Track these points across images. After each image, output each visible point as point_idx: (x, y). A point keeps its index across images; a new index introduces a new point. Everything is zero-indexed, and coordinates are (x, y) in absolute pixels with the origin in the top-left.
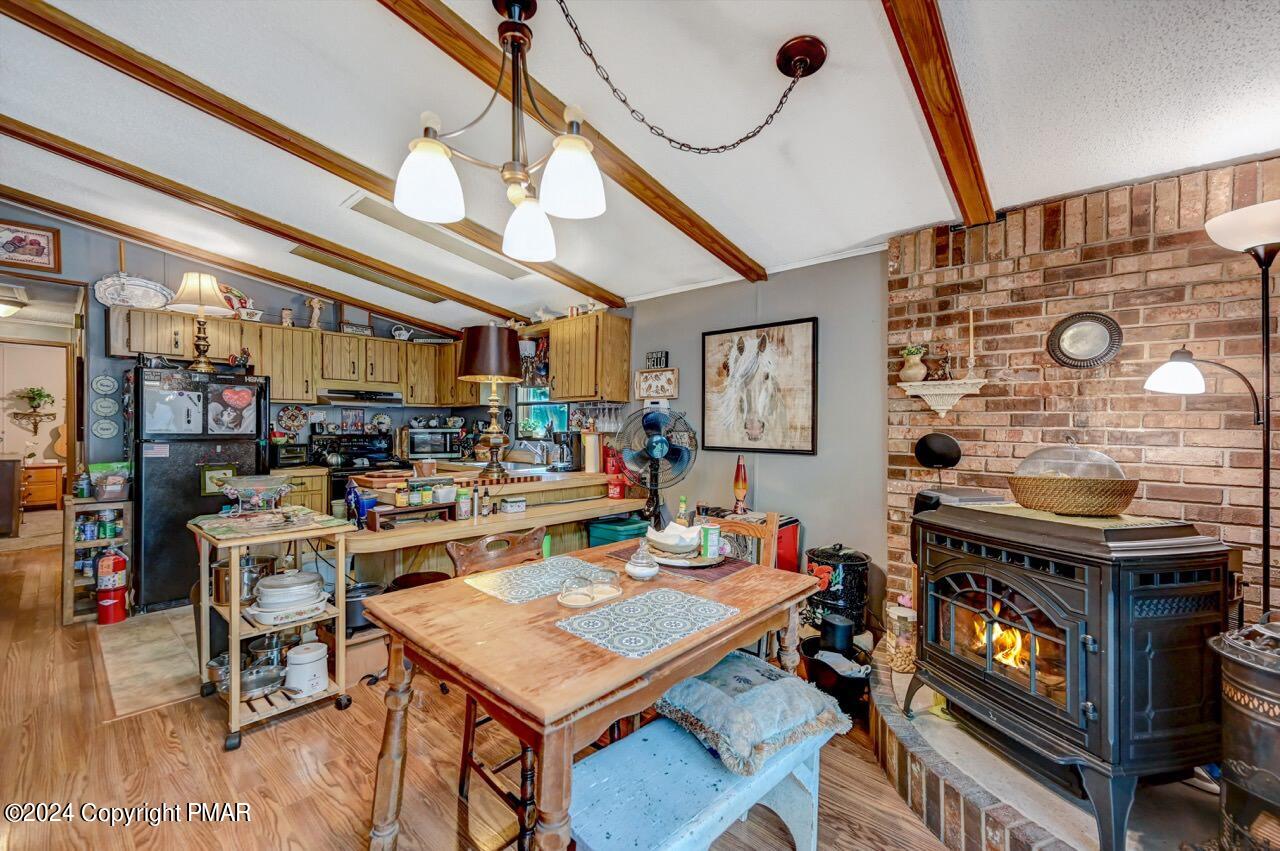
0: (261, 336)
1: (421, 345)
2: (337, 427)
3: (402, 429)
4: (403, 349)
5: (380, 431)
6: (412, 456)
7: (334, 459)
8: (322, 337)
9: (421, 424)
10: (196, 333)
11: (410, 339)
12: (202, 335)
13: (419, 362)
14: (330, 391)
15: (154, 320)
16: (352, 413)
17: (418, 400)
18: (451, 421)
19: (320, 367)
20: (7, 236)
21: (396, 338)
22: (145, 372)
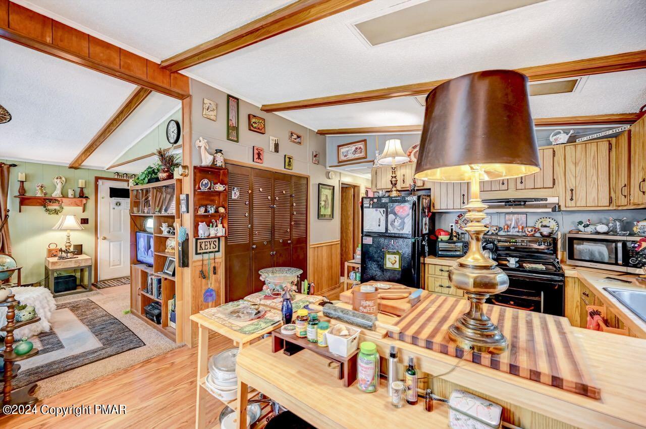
1: (586, 143)
2: (499, 229)
4: (559, 153)
5: (541, 234)
10: (391, 175)
11: (570, 141)
12: (394, 175)
16: (515, 217)
18: (637, 226)
20: (354, 148)
21: (553, 144)
22: (364, 200)
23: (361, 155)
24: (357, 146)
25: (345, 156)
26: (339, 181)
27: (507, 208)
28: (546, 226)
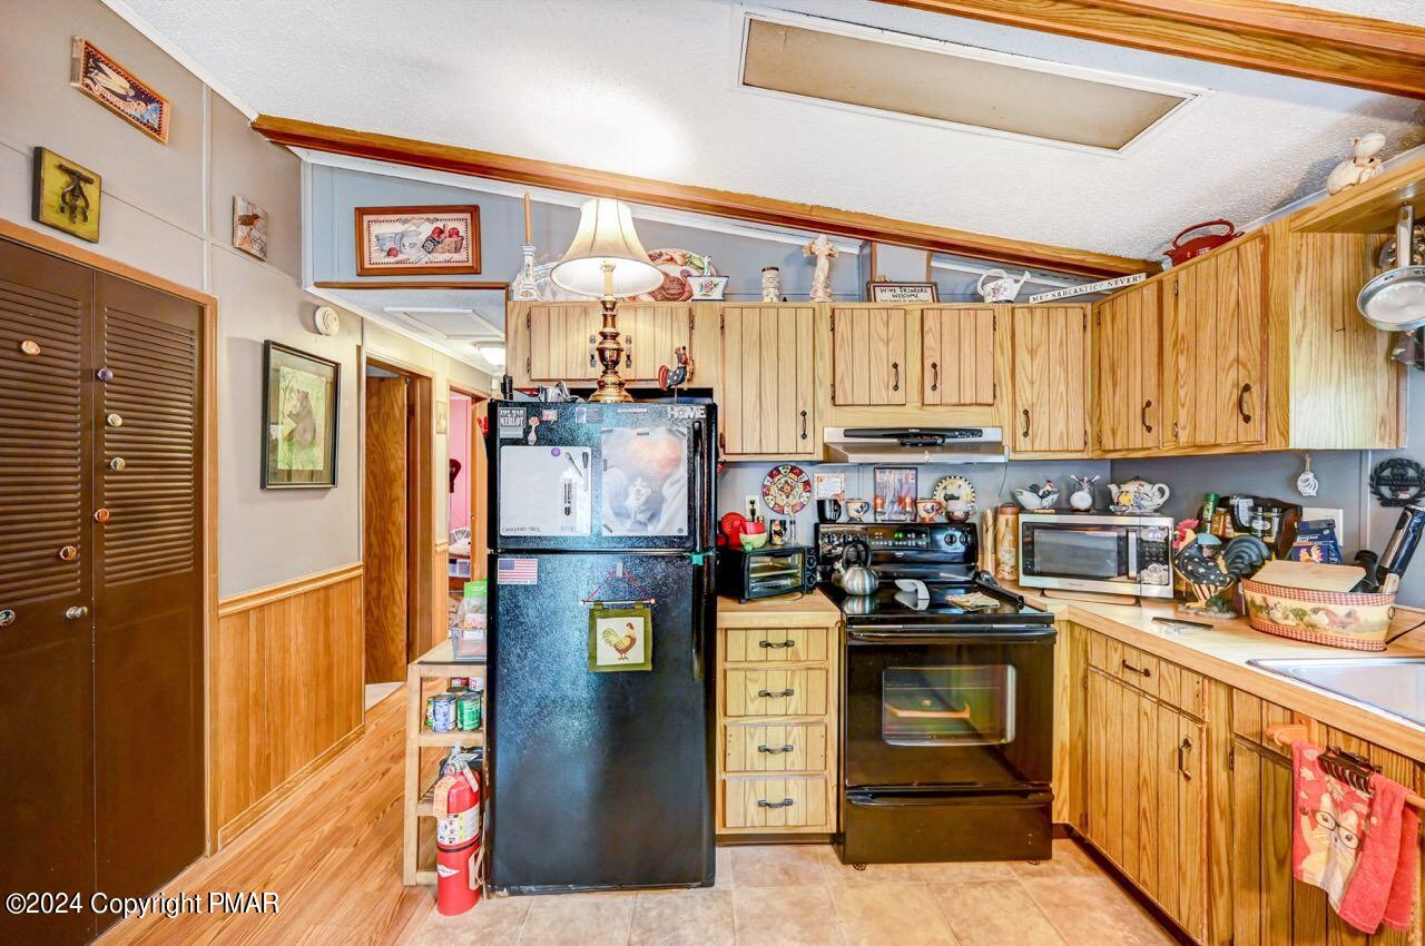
0: (722, 327)
1: (1048, 306)
2: (865, 507)
3: (997, 512)
4: (1004, 322)
5: (949, 515)
6: (1025, 581)
7: (856, 580)
8: (833, 317)
9: (1048, 501)
10: (601, 328)
11: (1022, 296)
12: (609, 330)
13: (1042, 351)
14: (848, 433)
15: (562, 320)
16: (891, 478)
17: (1041, 444)
18: (1128, 493)
19: (828, 382)
20: (426, 229)
21: (988, 299)
22: (502, 411)
23: (456, 257)
24: (440, 225)
25: (390, 253)
26: (359, 348)
27: (909, 452)
28: (952, 498)
